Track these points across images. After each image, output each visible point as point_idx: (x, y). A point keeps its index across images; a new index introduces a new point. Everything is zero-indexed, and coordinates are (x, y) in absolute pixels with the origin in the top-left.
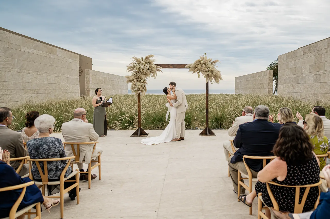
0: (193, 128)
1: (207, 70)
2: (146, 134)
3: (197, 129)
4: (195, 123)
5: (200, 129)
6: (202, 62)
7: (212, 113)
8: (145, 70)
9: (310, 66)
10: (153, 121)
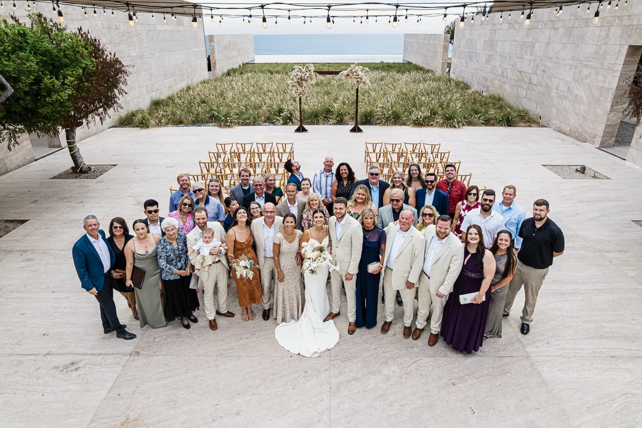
0: (344, 124)
1: (357, 77)
2: (306, 130)
3: (348, 124)
4: (346, 118)
5: (351, 125)
6: (353, 71)
7: (361, 110)
8: (306, 78)
9: (485, 42)
10: (309, 118)
